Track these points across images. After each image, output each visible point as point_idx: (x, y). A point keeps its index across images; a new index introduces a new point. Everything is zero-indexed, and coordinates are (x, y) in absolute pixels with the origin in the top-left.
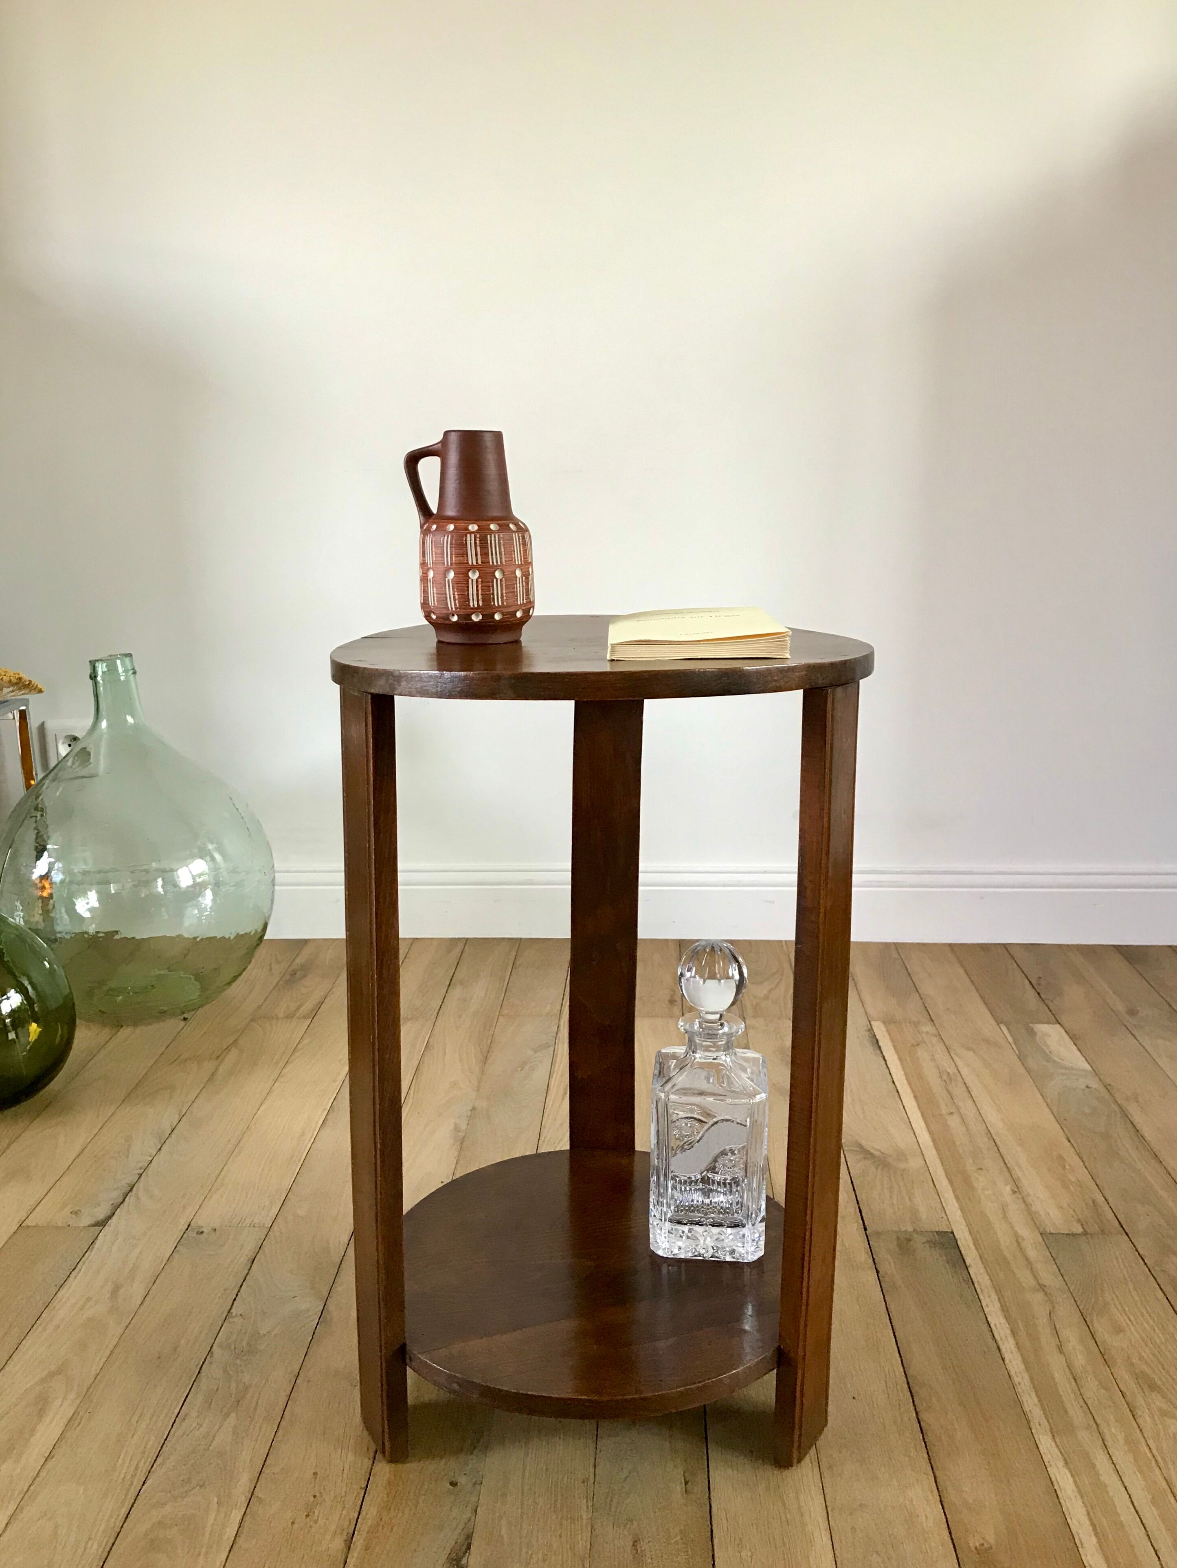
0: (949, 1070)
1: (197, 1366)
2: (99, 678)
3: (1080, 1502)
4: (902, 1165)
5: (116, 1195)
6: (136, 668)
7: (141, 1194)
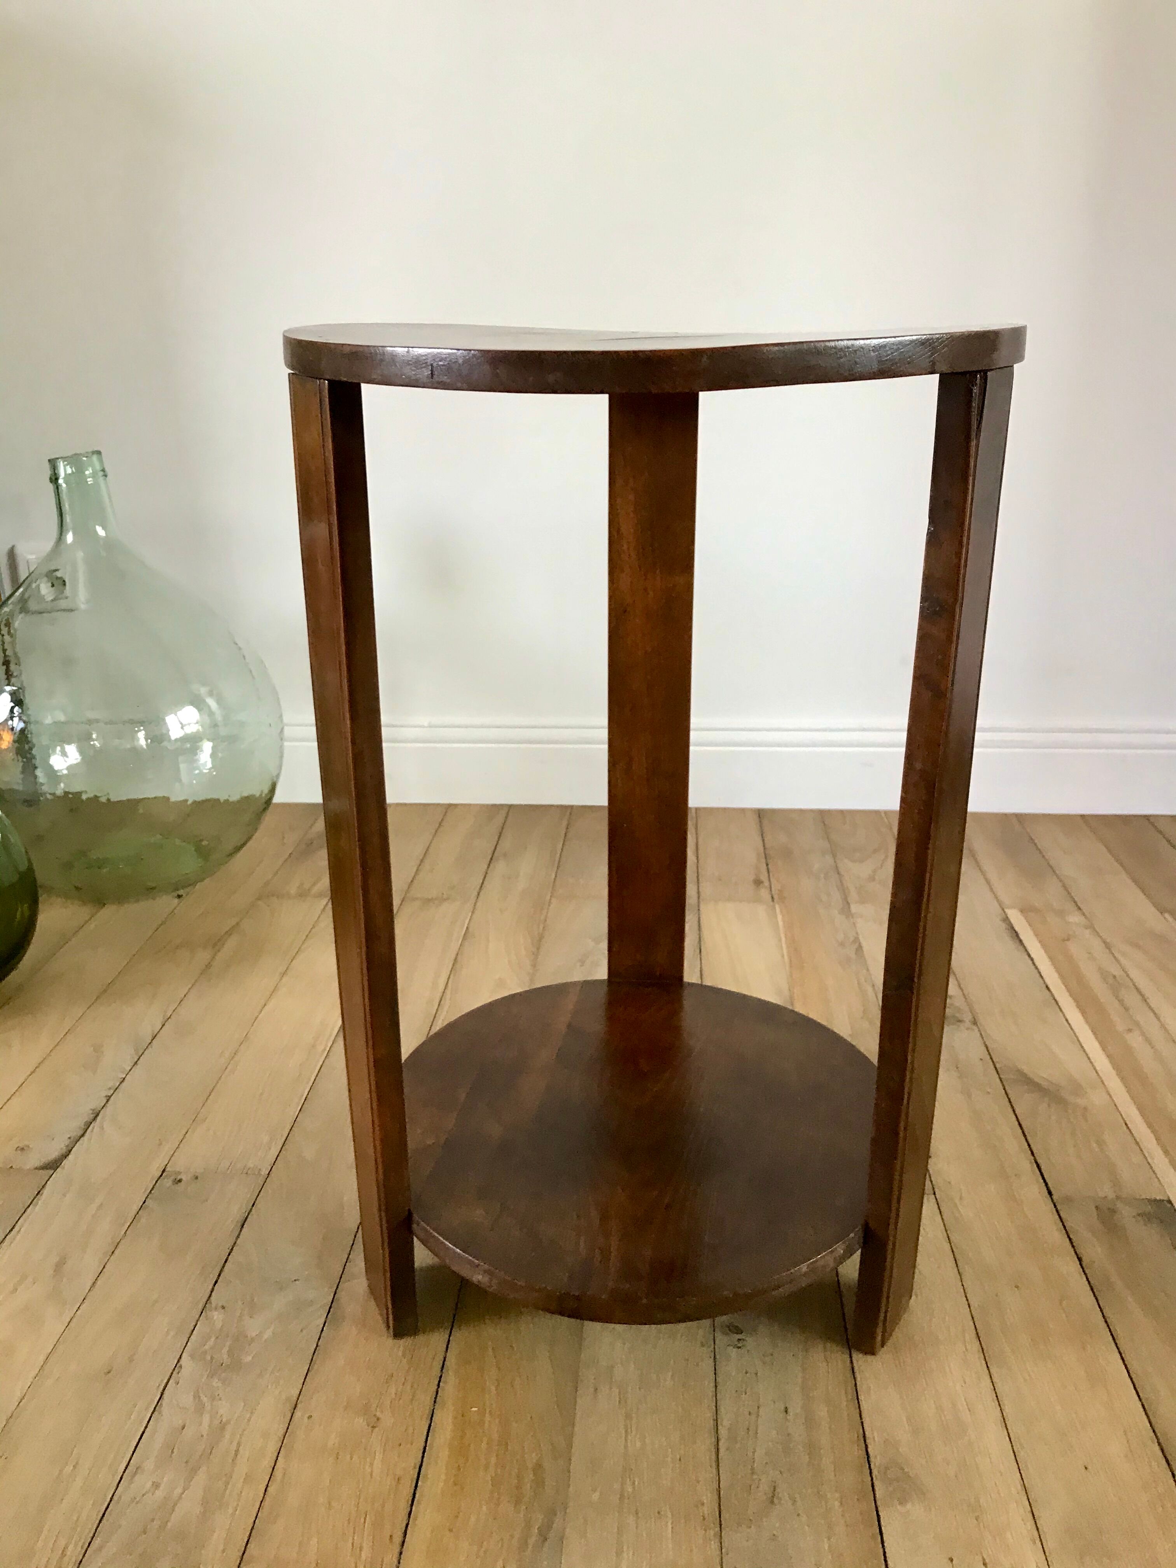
0: (1116, 973)
1: (159, 1387)
2: (61, 481)
4: (1081, 1102)
5: (74, 1126)
6: (106, 469)
7: (106, 1126)
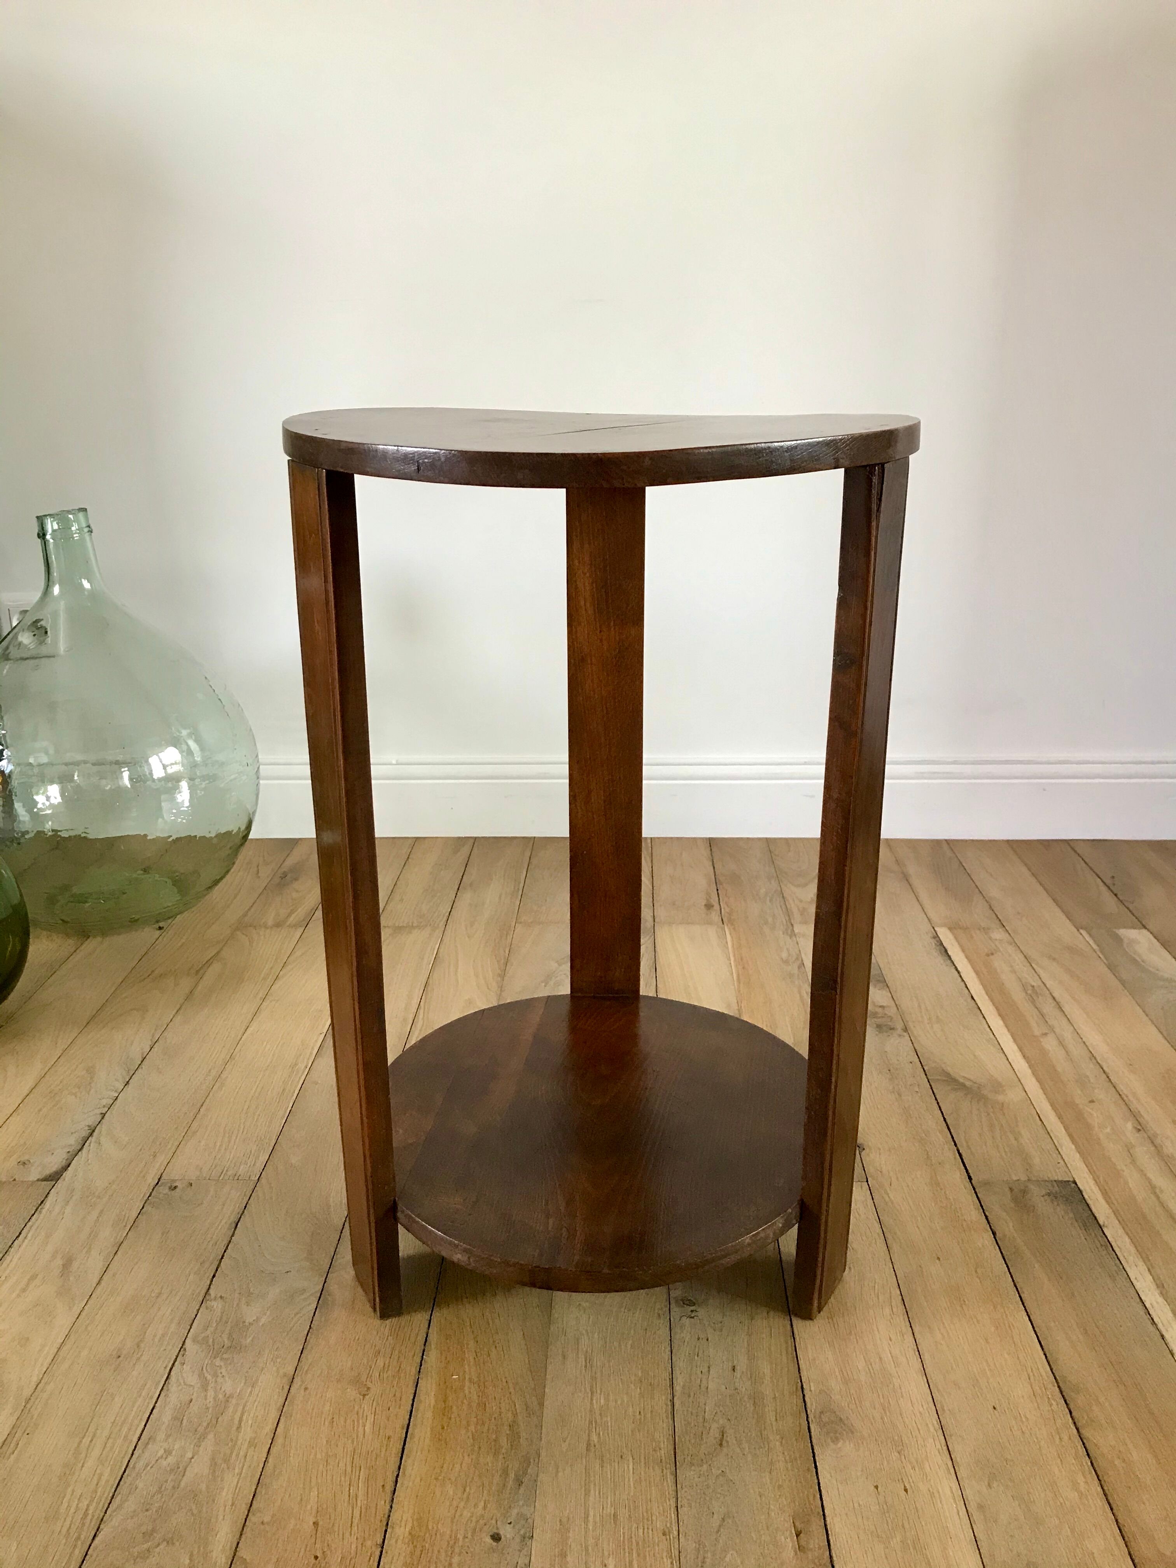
1: (165, 1368)
2: (48, 537)
4: (1000, 1098)
5: (73, 1141)
6: (92, 526)
7: (103, 1139)
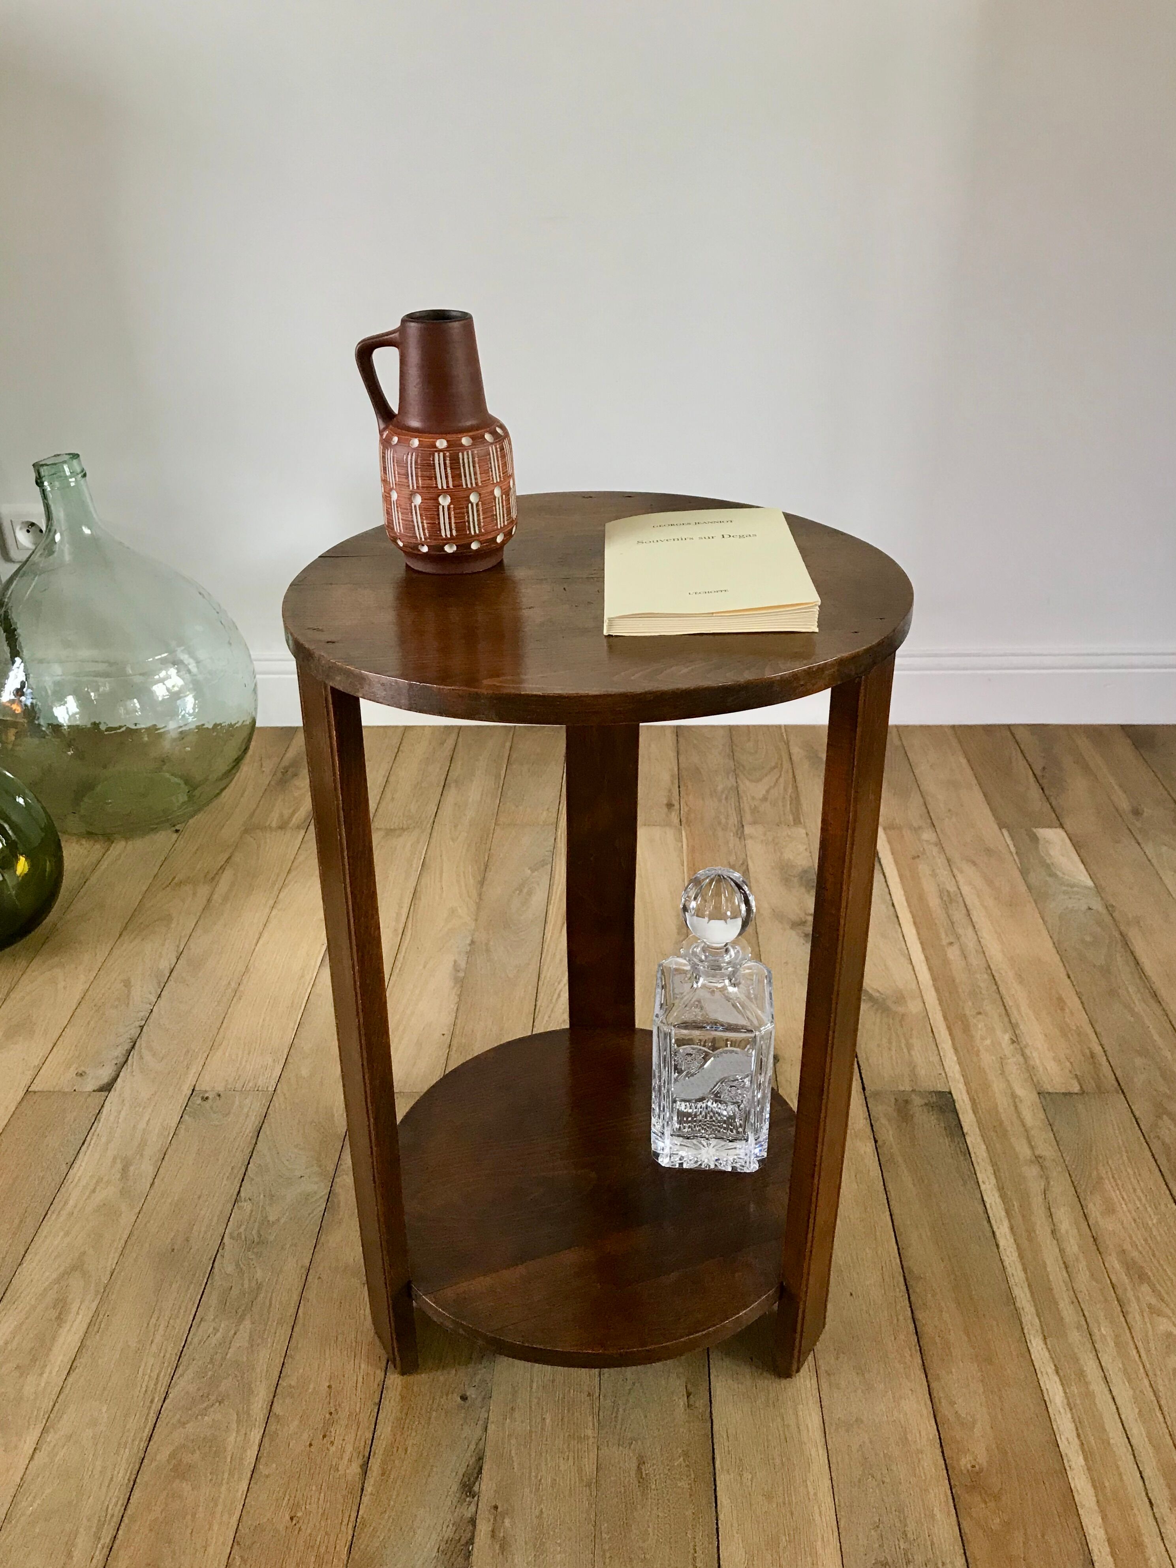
0: (949, 889)
1: (210, 1260)
2: (46, 484)
3: (1069, 1416)
4: (901, 1009)
5: (119, 1054)
6: (85, 471)
7: (143, 1052)
